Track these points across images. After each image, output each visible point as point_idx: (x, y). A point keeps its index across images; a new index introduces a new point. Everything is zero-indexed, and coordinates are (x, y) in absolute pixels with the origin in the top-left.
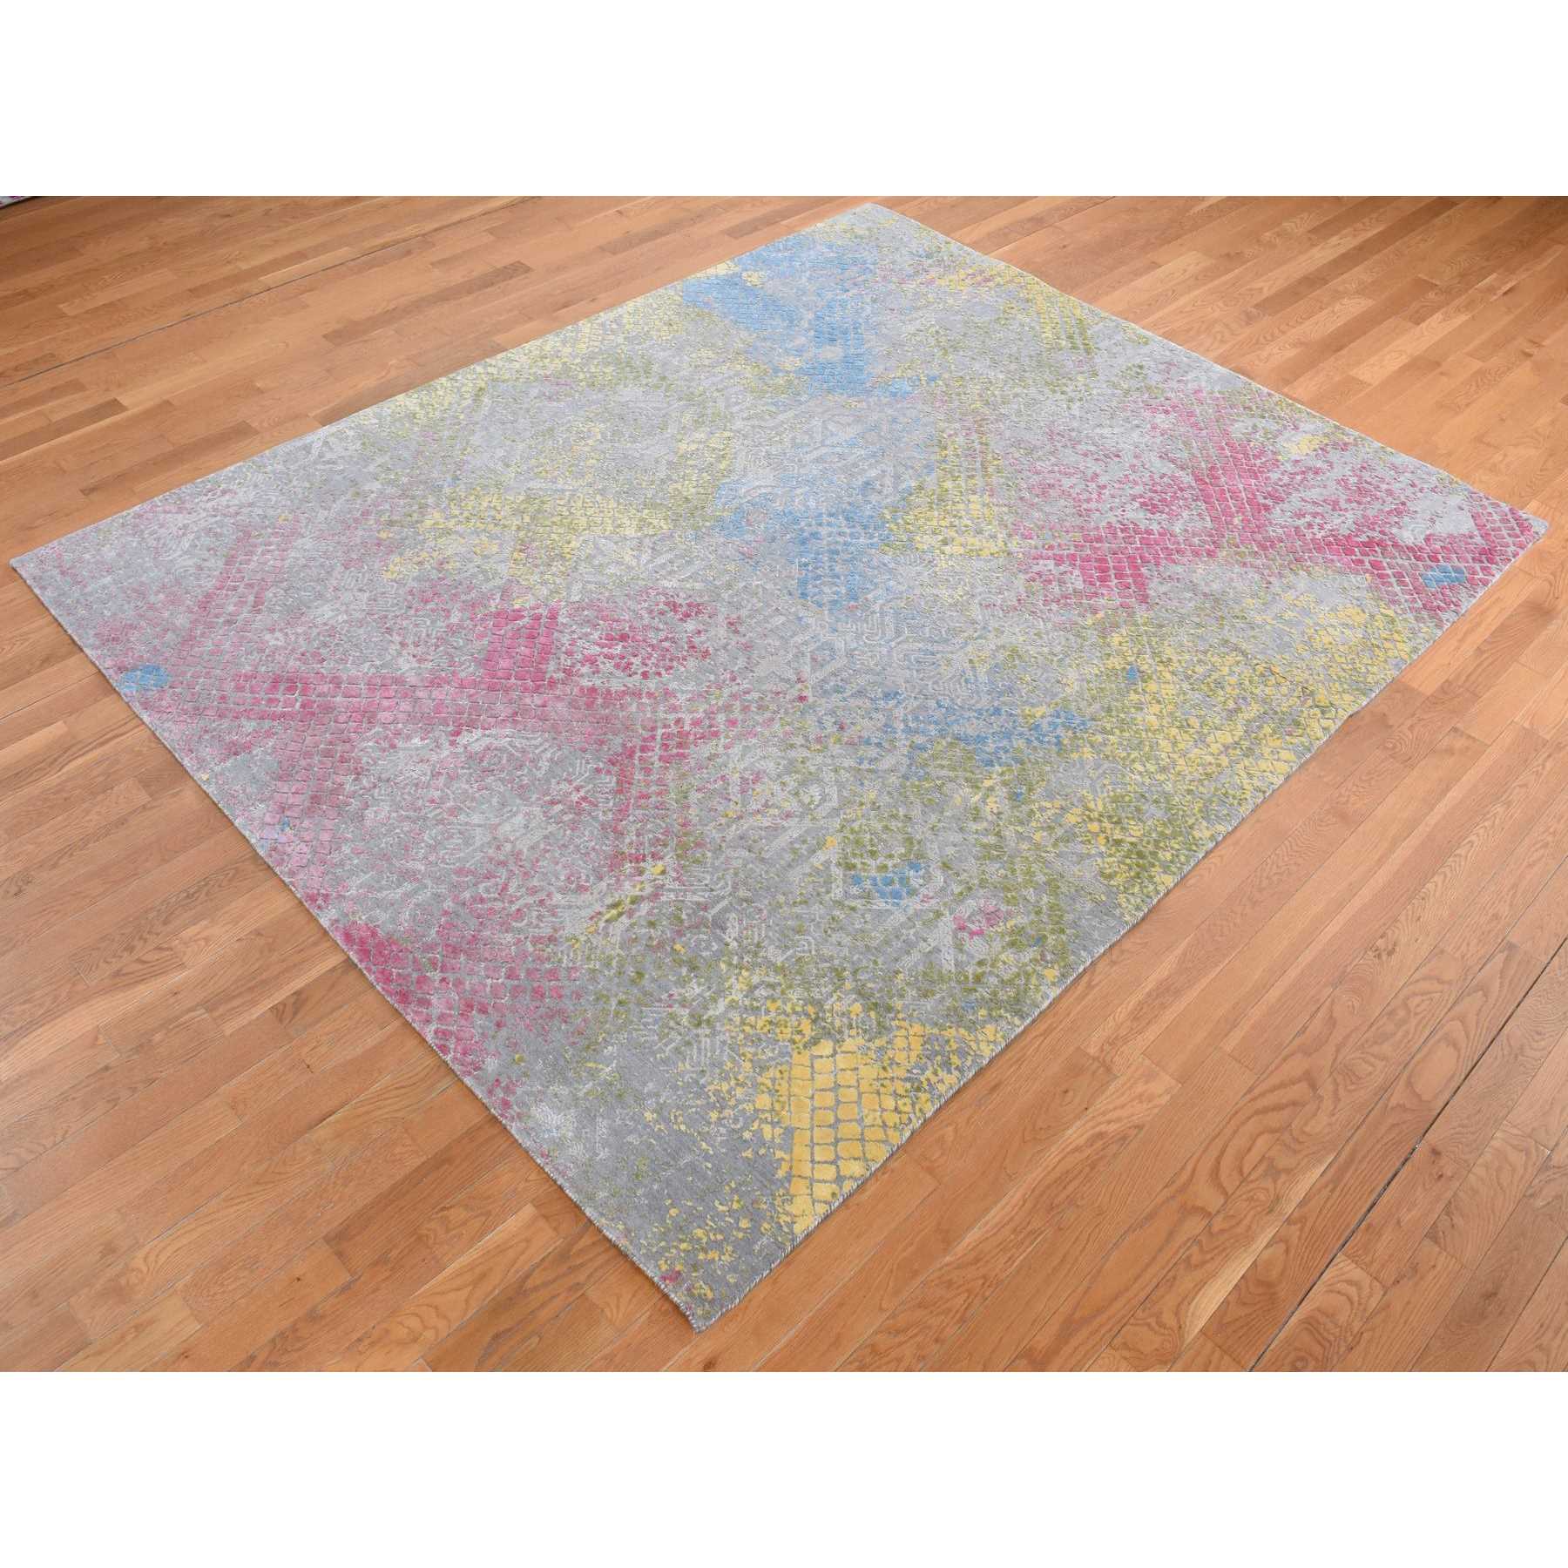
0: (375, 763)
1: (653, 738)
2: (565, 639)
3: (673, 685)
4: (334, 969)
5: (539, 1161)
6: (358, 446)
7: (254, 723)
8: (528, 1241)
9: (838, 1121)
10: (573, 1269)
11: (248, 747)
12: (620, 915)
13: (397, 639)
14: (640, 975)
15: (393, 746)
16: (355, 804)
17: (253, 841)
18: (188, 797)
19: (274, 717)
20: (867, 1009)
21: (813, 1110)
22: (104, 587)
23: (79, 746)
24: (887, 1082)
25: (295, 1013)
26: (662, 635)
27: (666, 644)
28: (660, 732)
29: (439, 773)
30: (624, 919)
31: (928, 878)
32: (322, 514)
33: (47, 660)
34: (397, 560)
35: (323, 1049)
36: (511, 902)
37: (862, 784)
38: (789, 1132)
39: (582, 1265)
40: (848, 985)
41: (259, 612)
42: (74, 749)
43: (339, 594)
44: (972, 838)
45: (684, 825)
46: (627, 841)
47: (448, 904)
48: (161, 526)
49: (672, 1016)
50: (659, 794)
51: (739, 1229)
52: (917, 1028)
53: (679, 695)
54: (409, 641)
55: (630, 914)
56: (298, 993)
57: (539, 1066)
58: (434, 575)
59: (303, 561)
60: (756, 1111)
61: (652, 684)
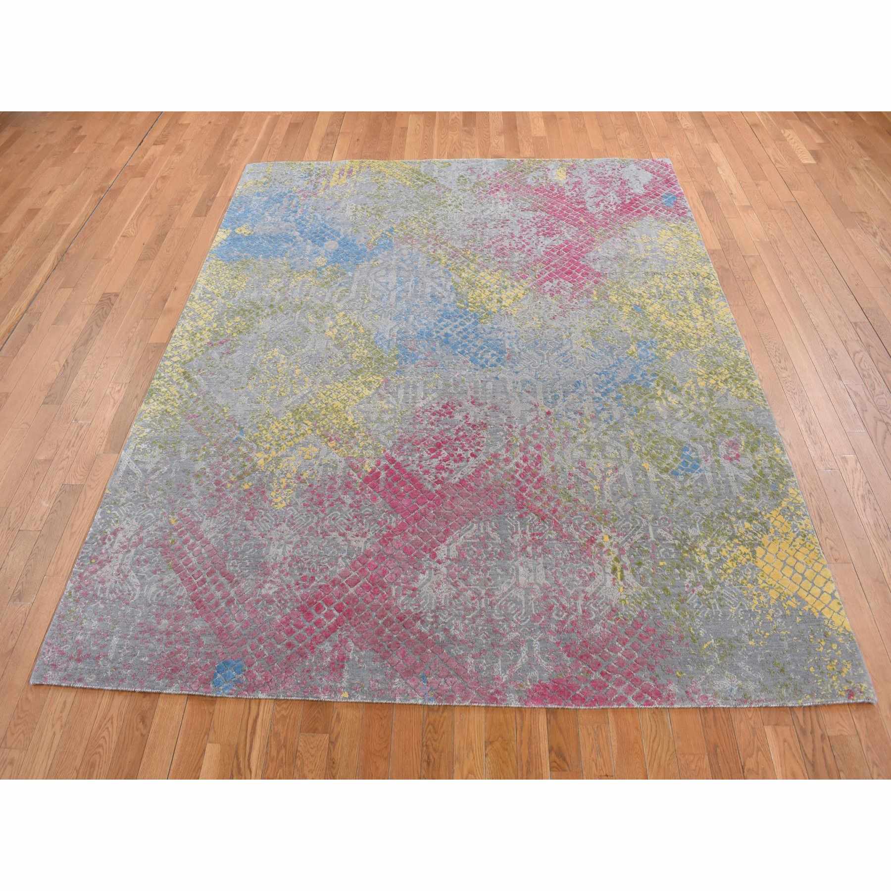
0: (419, 606)
1: (519, 482)
2: (415, 467)
3: (492, 450)
4: (548, 722)
5: (745, 706)
6: (158, 451)
7: (327, 643)
8: (785, 741)
9: (802, 575)
10: (812, 732)
11: (343, 658)
12: (622, 572)
13: (335, 534)
14: (665, 589)
15: (414, 589)
16: (442, 636)
17: (420, 702)
18: (349, 714)
19: (333, 629)
20: (750, 522)
21: (791, 579)
22: (120, 647)
23: (242, 745)
24: (794, 543)
25: (564, 760)
26: (453, 430)
27: (461, 433)
28: (517, 476)
29: (456, 582)
30: (625, 572)
31: (694, 450)
32: (194, 502)
33: (144, 719)
34: (273, 494)
35: (600, 760)
36: (576, 610)
37: (622, 431)
38: (796, 596)
39: (812, 727)
40: (733, 519)
41: (237, 582)
42: (241, 752)
43: (269, 536)
44: (685, 420)
45: (587, 509)
46: (577, 537)
47: (552, 639)
48: (103, 582)
49: (700, 594)
50: (559, 504)
51: (836, 651)
52: (774, 513)
53: (500, 453)
54: (343, 530)
55: (624, 567)
56: (551, 750)
57: (691, 668)
58: (305, 487)
59: (221, 536)
60: (777, 600)
61: (482, 458)
